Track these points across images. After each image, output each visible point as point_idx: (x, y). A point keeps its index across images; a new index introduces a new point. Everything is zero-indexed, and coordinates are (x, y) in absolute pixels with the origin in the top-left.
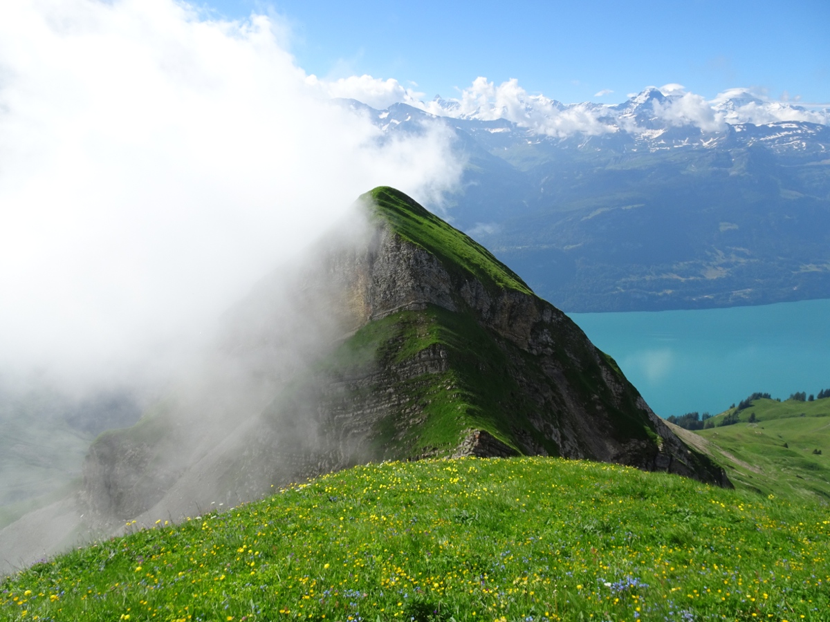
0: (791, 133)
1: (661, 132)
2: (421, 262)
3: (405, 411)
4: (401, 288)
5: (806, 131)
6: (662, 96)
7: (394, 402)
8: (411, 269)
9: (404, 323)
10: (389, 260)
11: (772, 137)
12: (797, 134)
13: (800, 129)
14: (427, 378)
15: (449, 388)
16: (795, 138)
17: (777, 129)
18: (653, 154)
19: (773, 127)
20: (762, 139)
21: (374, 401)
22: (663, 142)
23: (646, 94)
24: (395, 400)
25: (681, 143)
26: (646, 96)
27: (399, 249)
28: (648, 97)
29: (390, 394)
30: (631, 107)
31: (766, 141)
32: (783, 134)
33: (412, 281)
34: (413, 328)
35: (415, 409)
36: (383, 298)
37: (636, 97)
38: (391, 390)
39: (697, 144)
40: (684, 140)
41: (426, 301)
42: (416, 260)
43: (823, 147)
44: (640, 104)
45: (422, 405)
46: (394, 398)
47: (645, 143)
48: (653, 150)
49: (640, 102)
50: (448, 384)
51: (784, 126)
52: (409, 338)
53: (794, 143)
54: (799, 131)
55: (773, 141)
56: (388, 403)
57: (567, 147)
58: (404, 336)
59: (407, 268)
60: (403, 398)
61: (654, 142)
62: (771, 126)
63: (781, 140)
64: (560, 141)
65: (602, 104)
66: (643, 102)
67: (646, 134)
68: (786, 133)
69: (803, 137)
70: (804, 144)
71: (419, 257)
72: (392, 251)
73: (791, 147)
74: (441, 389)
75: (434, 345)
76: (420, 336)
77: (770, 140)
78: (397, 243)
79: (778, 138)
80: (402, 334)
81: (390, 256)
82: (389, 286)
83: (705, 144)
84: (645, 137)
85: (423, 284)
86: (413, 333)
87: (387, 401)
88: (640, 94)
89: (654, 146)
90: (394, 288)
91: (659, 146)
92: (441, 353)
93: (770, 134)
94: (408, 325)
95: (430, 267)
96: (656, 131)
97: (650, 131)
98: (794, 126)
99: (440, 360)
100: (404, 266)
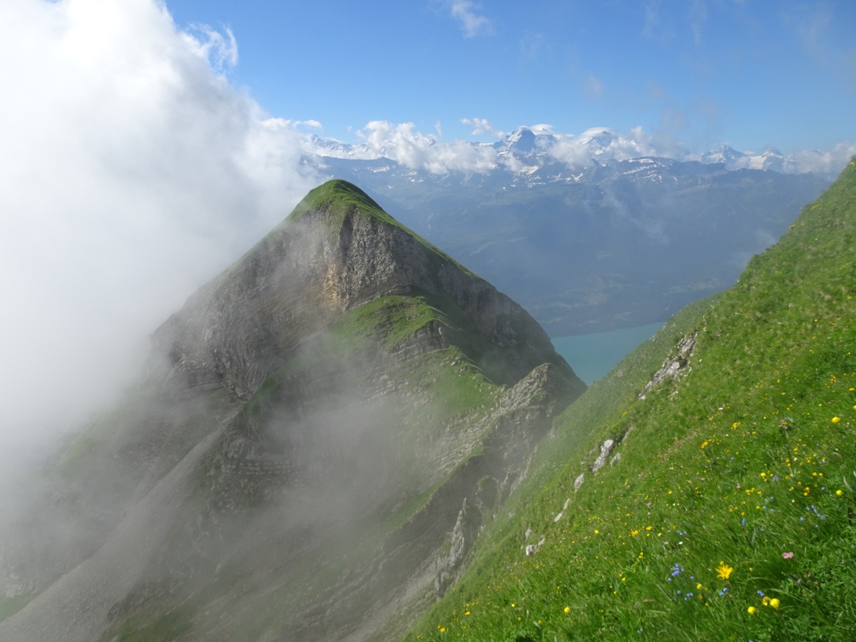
0: (648, 167)
1: (536, 168)
2: (401, 243)
3: (405, 395)
4: (382, 272)
5: (661, 166)
6: (533, 134)
7: (390, 388)
8: (392, 252)
9: (388, 308)
10: (365, 244)
11: (633, 172)
12: (653, 168)
13: (655, 163)
14: (426, 358)
15: (454, 363)
16: (652, 172)
17: (636, 164)
18: (530, 189)
19: (633, 162)
20: (625, 173)
21: (367, 391)
22: (538, 177)
23: (518, 133)
24: (392, 386)
25: (555, 178)
26: (519, 135)
27: (375, 232)
28: (521, 136)
29: (385, 381)
30: (505, 145)
31: (628, 175)
32: (642, 168)
33: (394, 264)
34: (401, 311)
35: (417, 391)
36: (362, 285)
37: (509, 136)
38: (386, 377)
39: (569, 179)
40: (557, 175)
41: (410, 284)
42: (395, 241)
43: (676, 179)
44: (514, 142)
45: (426, 386)
46: (390, 384)
47: (523, 179)
48: (530, 186)
49: (513, 140)
50: (452, 361)
51: (642, 161)
52: (397, 322)
53: (652, 176)
54: (655, 166)
55: (634, 174)
56: (384, 391)
57: (450, 184)
58: (391, 321)
59: (387, 250)
60: (400, 383)
61: (530, 178)
62: (631, 161)
63: (642, 174)
64: (443, 178)
65: (479, 143)
66: (516, 141)
67: (523, 171)
68: (644, 167)
69: (659, 170)
70: (660, 177)
71: (399, 237)
72: (368, 235)
73: (649, 180)
74: (445, 366)
75: (431, 322)
76: (410, 318)
77: (632, 174)
78: (373, 226)
79: (638, 172)
80: (389, 318)
81: (365, 240)
82: (368, 271)
83: (577, 179)
84: (522, 173)
85: (405, 266)
86: (402, 315)
87: (382, 389)
88: (513, 133)
89: (531, 182)
90: (374, 273)
91: (535, 181)
92: (439, 329)
93: (631, 169)
94: (394, 309)
95: (411, 249)
96: (532, 168)
97: (526, 167)
98: (651, 161)
99: (438, 338)
100: (384, 249)
